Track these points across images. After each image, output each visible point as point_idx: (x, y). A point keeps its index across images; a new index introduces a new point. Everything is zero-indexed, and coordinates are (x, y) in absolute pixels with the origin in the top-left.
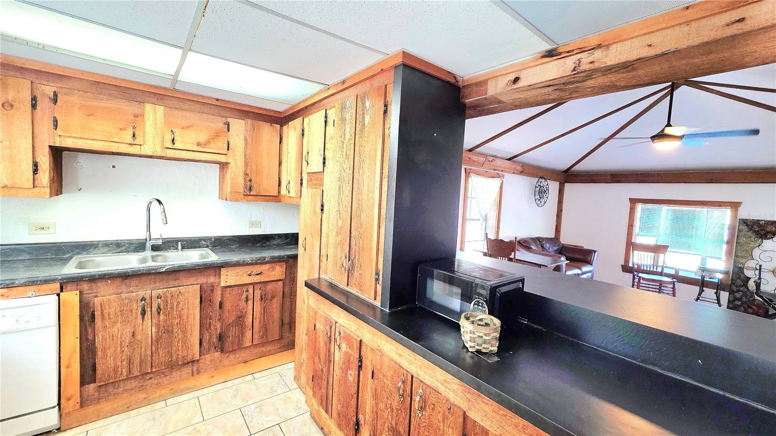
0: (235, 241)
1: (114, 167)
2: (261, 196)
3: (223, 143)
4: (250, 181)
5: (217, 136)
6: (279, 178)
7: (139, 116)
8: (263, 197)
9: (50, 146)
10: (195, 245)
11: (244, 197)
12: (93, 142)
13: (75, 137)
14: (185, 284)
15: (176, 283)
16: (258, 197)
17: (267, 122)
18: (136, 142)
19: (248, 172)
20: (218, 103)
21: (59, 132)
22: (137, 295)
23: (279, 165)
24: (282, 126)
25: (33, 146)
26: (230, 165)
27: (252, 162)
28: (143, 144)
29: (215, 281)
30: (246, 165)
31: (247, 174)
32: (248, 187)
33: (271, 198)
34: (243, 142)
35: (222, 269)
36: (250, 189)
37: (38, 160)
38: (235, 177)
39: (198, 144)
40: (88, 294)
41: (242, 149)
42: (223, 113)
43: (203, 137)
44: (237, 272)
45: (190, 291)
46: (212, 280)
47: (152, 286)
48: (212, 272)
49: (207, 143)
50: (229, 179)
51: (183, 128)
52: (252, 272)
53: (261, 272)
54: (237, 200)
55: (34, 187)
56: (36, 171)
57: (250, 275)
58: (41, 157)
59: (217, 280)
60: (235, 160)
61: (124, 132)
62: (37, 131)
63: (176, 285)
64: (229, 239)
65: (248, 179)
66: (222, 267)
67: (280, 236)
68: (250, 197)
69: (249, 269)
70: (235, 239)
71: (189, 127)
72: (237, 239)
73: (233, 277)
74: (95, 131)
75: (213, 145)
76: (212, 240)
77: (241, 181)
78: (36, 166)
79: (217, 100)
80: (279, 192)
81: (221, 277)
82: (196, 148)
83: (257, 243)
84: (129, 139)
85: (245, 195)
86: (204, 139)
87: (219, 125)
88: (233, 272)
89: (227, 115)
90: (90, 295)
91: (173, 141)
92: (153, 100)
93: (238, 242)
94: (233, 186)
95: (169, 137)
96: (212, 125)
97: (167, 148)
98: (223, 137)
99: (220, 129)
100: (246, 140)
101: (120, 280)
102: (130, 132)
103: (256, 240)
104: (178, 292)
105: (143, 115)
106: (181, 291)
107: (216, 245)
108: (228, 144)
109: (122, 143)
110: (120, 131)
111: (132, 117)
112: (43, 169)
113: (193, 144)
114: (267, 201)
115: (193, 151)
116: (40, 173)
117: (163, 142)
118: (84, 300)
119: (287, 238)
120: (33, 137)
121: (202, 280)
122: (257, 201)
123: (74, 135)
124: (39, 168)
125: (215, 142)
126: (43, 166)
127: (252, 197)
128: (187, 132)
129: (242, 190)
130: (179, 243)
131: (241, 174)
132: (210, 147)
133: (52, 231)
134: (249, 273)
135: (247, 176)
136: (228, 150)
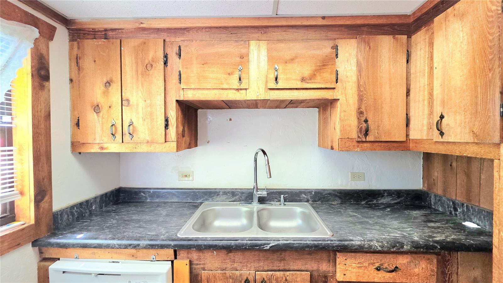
0: (336, 196)
1: (230, 120)
2: (381, 142)
3: (331, 73)
4: (366, 121)
5: (324, 65)
6: (407, 115)
7: (244, 57)
8: (383, 144)
9: (177, 101)
10: (296, 198)
11: (358, 144)
12: (207, 92)
13: (194, 89)
14: (292, 268)
15: (281, 266)
16: (377, 144)
17: (389, 34)
18: (242, 87)
19: (363, 109)
20: (324, 22)
21: (183, 86)
22: (241, 275)
23: (407, 96)
24: (409, 37)
25: (165, 101)
26: (339, 102)
27: (369, 94)
28: (248, 88)
29: (328, 270)
30: (361, 99)
31: (361, 113)
32: (364, 129)
33: (395, 145)
34: (354, 68)
35: (338, 254)
36: (366, 133)
37: (169, 115)
38: (346, 118)
39: (303, 80)
40: (197, 264)
41: (354, 79)
42: (331, 34)
43: (307, 71)
44: (359, 261)
45: (298, 280)
46: (325, 267)
47: (257, 265)
48: (324, 255)
49: (312, 77)
50: (338, 120)
51: (286, 63)
52: (382, 265)
53: (396, 267)
54: (348, 150)
55: (166, 142)
56: (167, 126)
57: (378, 269)
58: (170, 111)
59: (331, 269)
60: (346, 95)
61: (232, 76)
62: (168, 87)
63: (281, 268)
64: (330, 194)
65: (363, 119)
66: (339, 251)
67: (390, 193)
68: (365, 145)
69: (377, 260)
70: (336, 193)
71: (292, 60)
72: (338, 194)
73: (354, 268)
74: (209, 80)
75: (318, 78)
76: (312, 194)
77: (353, 122)
78: (167, 120)
79: (324, 18)
80: (407, 135)
81: (338, 266)
82: (300, 85)
83: (361, 201)
84: (236, 84)
85: (358, 142)
86: (309, 72)
87: (326, 49)
88: (354, 261)
89: (335, 36)
90: (198, 266)
91: (276, 79)
92: (256, 35)
93: (340, 198)
94: (343, 130)
95: (272, 76)
96: (317, 52)
97: (271, 89)
98: (329, 66)
99: (327, 56)
100: (359, 65)
101: (224, 252)
102: (236, 76)
103: (360, 197)
104: (284, 279)
105: (248, 55)
106: (288, 278)
107: (317, 199)
108: (337, 74)
109: (230, 89)
110: (228, 76)
111: (238, 59)
112: (172, 124)
113: (297, 80)
114: (390, 149)
115: (296, 89)
116: (170, 127)
117: (267, 82)
118: (194, 271)
119: (399, 197)
120: (165, 94)
121: (312, 265)
122: (375, 150)
123: (193, 87)
124: (169, 123)
125: (322, 74)
126: (172, 120)
127: (368, 145)
128: (289, 66)
129: (354, 135)
130: (282, 196)
131: (353, 113)
132: (316, 81)
133: (191, 178)
134: (377, 265)
135: (361, 115)
136: (337, 82)
